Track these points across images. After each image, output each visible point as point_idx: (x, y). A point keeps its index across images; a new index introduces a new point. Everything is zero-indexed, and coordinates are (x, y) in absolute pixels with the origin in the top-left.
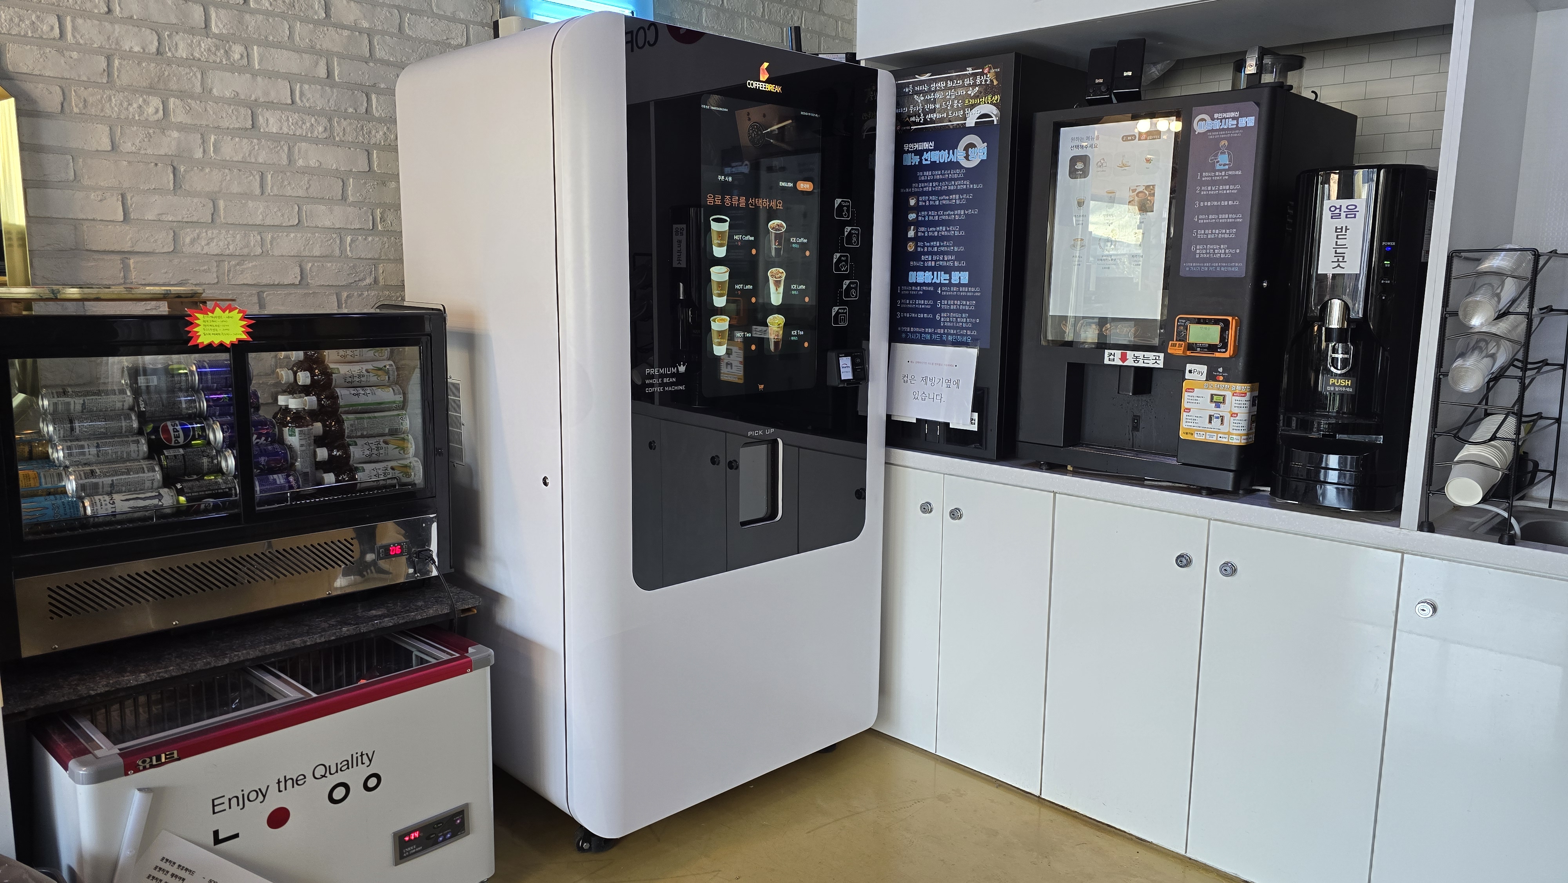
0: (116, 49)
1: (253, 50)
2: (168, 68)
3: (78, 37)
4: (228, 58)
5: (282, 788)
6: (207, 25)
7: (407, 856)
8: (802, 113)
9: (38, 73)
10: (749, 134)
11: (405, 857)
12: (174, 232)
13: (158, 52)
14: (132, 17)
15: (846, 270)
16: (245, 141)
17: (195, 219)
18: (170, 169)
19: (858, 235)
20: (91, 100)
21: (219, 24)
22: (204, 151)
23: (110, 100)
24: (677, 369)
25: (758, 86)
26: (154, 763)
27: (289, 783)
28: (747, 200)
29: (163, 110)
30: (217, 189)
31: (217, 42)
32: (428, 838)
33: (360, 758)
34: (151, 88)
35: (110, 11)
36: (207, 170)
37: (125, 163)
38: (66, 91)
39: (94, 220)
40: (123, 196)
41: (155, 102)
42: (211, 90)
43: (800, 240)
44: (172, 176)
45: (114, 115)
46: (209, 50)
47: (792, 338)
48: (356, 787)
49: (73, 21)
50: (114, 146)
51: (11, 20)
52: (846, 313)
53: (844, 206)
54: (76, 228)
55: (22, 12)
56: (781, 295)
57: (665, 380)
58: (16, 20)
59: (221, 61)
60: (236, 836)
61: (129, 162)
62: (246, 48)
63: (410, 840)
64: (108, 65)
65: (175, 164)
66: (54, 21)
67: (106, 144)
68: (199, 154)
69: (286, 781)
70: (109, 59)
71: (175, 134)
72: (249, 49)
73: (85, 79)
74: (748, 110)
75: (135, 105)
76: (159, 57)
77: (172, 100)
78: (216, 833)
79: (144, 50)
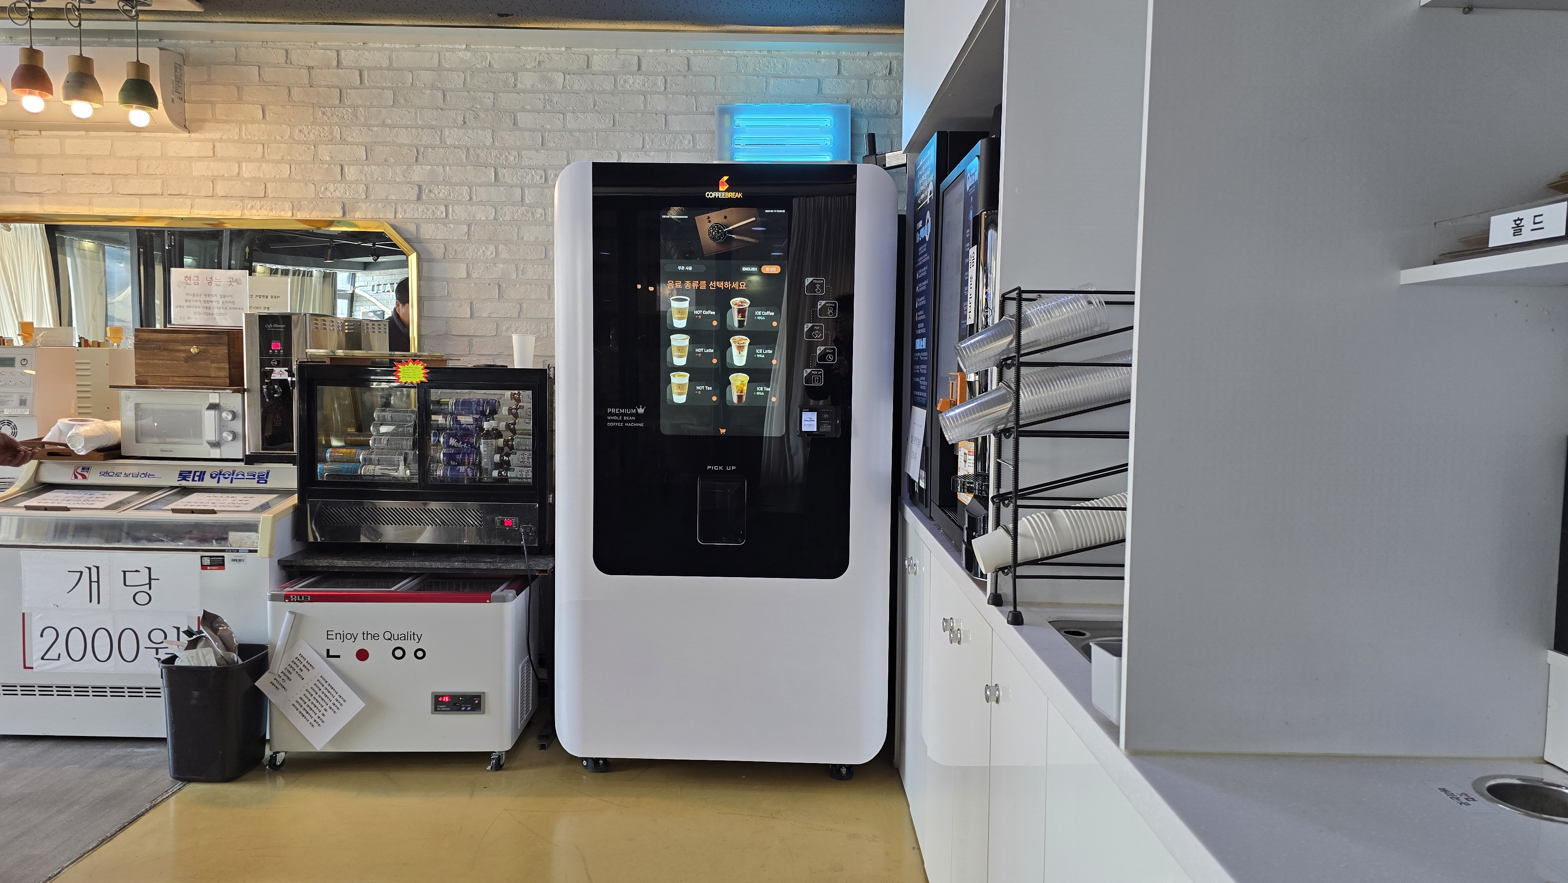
0: (473, 220)
1: (548, 210)
2: (500, 227)
3: (454, 215)
4: (533, 217)
5: (365, 638)
6: (523, 199)
7: (439, 711)
8: (766, 211)
9: (434, 238)
10: (710, 233)
11: (438, 711)
12: (497, 323)
13: (495, 219)
14: (482, 201)
15: (821, 337)
16: (540, 266)
17: (509, 316)
18: (497, 287)
19: (834, 308)
20: (459, 250)
21: (529, 197)
22: (517, 274)
23: (468, 249)
24: (637, 411)
25: (717, 195)
26: (299, 599)
27: (369, 636)
28: (708, 284)
29: (496, 252)
30: (522, 297)
31: (527, 208)
32: (454, 704)
33: (412, 636)
34: (489, 240)
35: (471, 199)
36: (518, 286)
37: (473, 284)
38: (447, 247)
39: (455, 317)
40: (471, 303)
41: (492, 248)
42: (523, 237)
43: (766, 314)
44: (497, 290)
45: (470, 258)
46: (523, 214)
47: (758, 393)
48: (410, 654)
49: (452, 207)
50: (468, 275)
51: (423, 211)
52: (821, 374)
53: (817, 283)
54: (447, 322)
55: (428, 206)
56: (745, 358)
57: (625, 418)
58: (425, 211)
59: (529, 219)
60: (339, 657)
61: (475, 284)
62: (544, 210)
63: (442, 701)
64: (469, 229)
65: (500, 284)
66: (443, 208)
67: (464, 275)
68: (514, 277)
69: (367, 635)
70: (469, 226)
71: (501, 266)
72: (546, 211)
73: (456, 238)
74: (708, 215)
75: (481, 251)
76: (496, 221)
77: (500, 246)
78: (328, 651)
79: (487, 219)
